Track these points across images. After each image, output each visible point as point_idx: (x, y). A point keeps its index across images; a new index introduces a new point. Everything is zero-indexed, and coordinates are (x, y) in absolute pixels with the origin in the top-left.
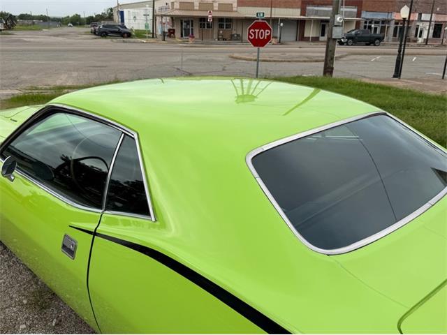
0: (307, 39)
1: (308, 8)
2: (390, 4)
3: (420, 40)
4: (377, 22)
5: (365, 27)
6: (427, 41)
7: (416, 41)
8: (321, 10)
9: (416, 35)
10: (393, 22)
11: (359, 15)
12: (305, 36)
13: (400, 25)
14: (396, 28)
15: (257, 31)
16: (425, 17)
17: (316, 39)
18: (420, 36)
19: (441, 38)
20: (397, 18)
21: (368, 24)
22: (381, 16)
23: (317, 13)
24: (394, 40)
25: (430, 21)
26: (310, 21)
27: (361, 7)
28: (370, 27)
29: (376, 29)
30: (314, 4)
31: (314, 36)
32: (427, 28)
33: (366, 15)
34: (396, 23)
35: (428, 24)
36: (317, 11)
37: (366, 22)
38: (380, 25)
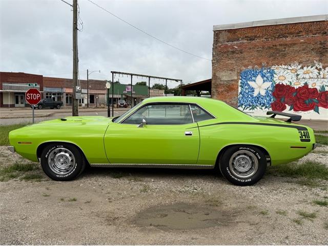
0: (7, 106)
1: (3, 84)
2: (61, 82)
3: (83, 105)
4: (54, 94)
5: (47, 97)
6: (87, 105)
7: (80, 105)
8: (14, 86)
9: (80, 102)
10: (65, 94)
11: (41, 89)
12: (4, 104)
13: (69, 96)
14: (67, 98)
15: (32, 94)
16: (84, 91)
17: (12, 106)
18: (83, 102)
19: (95, 103)
20: (67, 92)
21: (49, 95)
22: (56, 90)
23: (11, 88)
24: (67, 105)
25: (88, 94)
26: (7, 93)
27: (42, 84)
28: (50, 97)
29: (54, 98)
30: (8, 82)
31: (11, 103)
32: (86, 97)
33: (46, 90)
34: (67, 95)
35: (86, 95)
36: (11, 86)
37: (47, 94)
38: (57, 96)
